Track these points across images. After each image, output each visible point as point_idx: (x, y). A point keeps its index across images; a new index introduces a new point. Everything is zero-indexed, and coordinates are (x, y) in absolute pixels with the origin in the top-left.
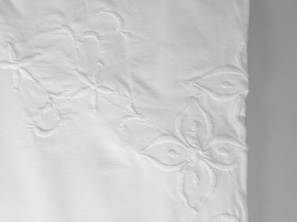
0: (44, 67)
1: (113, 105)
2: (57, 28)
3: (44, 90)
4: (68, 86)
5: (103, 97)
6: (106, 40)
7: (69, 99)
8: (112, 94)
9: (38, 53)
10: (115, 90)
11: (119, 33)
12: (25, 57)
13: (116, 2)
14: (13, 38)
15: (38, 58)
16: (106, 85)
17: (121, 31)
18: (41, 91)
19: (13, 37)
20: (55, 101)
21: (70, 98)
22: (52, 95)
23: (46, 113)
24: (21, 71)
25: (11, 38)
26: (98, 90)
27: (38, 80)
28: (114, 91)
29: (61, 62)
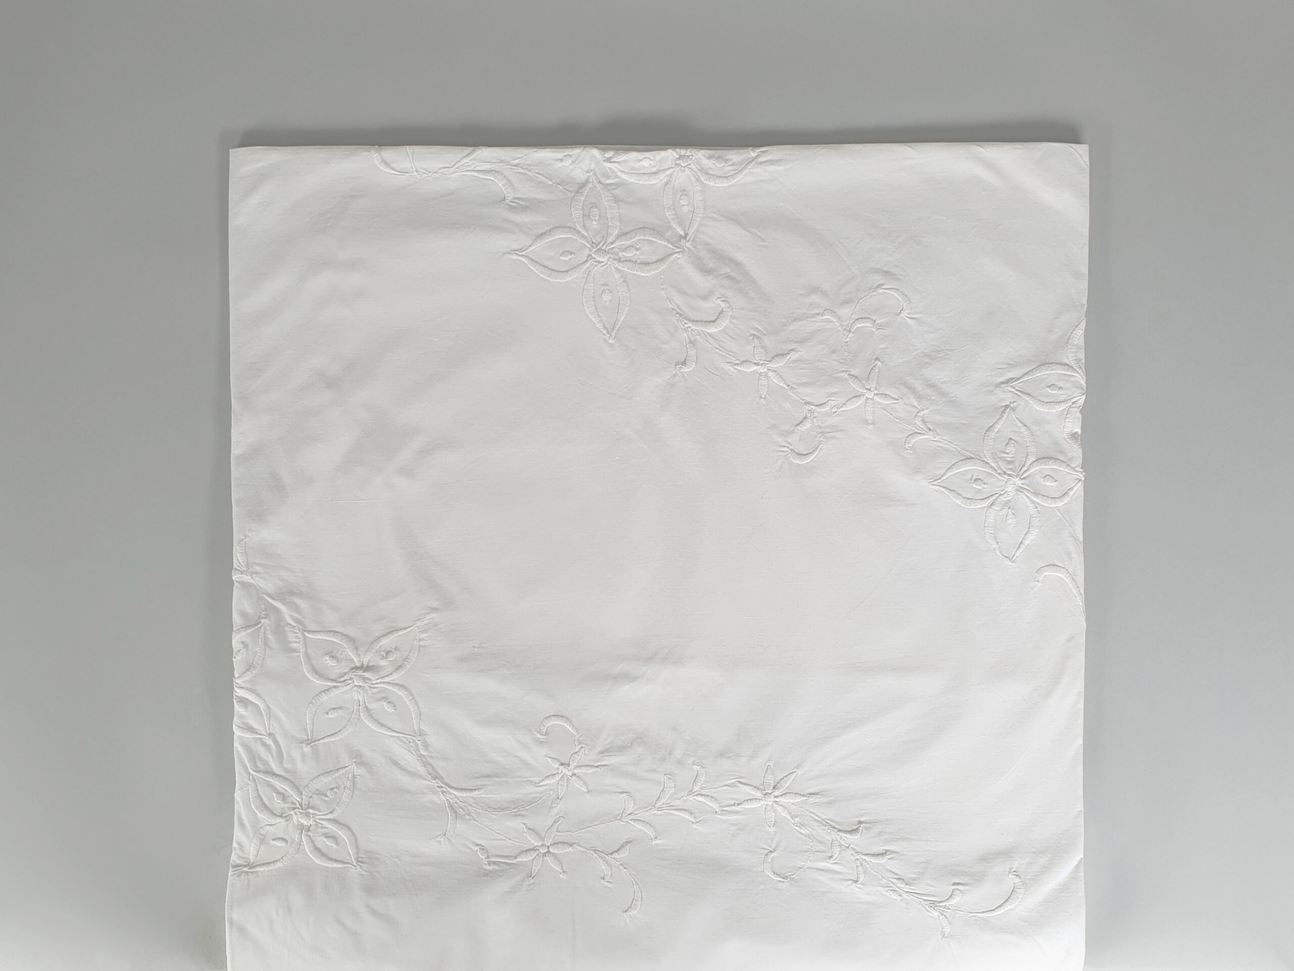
0: (801, 369)
1: (895, 419)
2: (818, 314)
3: (801, 400)
4: (835, 393)
5: (882, 408)
6: (886, 330)
7: (835, 412)
8: (894, 403)
9: (793, 350)
10: (899, 398)
11: (905, 319)
12: (777, 355)
13: (900, 275)
14: (758, 329)
15: (794, 356)
16: (886, 392)
17: (907, 316)
18: (797, 401)
19: (761, 329)
20: (816, 414)
21: (836, 410)
22: (812, 407)
23: (803, 430)
24: (770, 374)
25: (757, 329)
26: (877, 399)
27: (793, 386)
28: (898, 400)
29: (825, 361)
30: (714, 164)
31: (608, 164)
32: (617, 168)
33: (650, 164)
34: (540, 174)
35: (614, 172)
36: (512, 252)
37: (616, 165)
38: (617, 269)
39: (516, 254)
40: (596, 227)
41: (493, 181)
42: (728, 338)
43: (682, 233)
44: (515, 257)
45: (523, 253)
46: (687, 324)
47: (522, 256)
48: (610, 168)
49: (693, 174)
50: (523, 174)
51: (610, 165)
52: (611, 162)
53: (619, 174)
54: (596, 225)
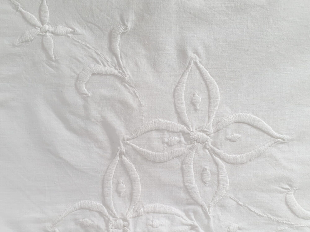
30: (92, 221)
31: (192, 224)
32: (185, 220)
33: (153, 221)
34: (260, 215)
35: (188, 216)
36: (287, 141)
37: (184, 221)
38: (187, 126)
39: (284, 140)
40: (206, 164)
41: (306, 210)
42: (81, 59)
43: (124, 158)
44: (286, 137)
45: (277, 140)
46: (119, 72)
47: (277, 138)
48: (191, 220)
49: (112, 211)
50: (278, 216)
51: (190, 222)
52: (191, 225)
53: (182, 214)
54: (205, 165)
